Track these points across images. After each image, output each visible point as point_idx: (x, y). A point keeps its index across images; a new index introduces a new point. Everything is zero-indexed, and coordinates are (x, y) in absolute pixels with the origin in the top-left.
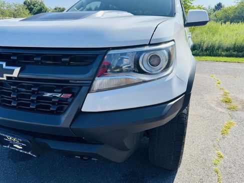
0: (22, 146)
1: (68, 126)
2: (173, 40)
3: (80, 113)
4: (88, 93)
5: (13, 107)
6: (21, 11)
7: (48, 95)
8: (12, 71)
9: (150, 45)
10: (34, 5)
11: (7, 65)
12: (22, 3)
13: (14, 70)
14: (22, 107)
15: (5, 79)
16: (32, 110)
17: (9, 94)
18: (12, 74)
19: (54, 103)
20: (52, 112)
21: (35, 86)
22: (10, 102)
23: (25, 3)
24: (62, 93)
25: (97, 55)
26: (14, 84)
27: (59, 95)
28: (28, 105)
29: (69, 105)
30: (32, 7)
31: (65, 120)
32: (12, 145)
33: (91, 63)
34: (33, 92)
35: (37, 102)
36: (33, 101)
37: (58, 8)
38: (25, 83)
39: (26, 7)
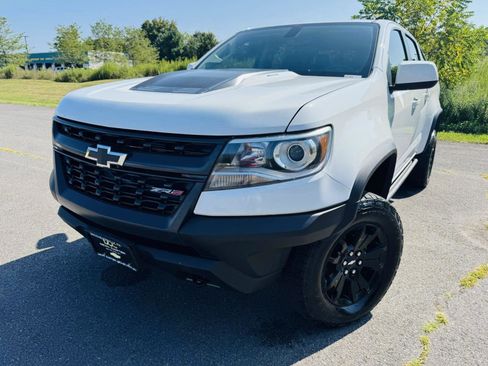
0: (121, 255)
1: (176, 231)
2: (330, 125)
3: (191, 216)
4: (203, 190)
5: (115, 203)
6: (137, 40)
7: (156, 190)
8: (117, 159)
9: (286, 133)
10: (158, 30)
11: (112, 150)
12: (139, 27)
13: (119, 157)
14: (125, 203)
15: (108, 166)
16: (136, 207)
17: (112, 186)
18: (117, 161)
19: (162, 201)
20: (159, 213)
21: (142, 178)
22: (111, 197)
23: (144, 26)
24: (173, 188)
25: (216, 145)
26: (118, 174)
27: (168, 191)
28: (133, 201)
29: (179, 204)
30: (156, 33)
31: (173, 223)
32: (108, 254)
33: (209, 154)
34: (139, 186)
35: (144, 198)
36: (138, 196)
37: (199, 33)
38: (132, 173)
39: (145, 33)
